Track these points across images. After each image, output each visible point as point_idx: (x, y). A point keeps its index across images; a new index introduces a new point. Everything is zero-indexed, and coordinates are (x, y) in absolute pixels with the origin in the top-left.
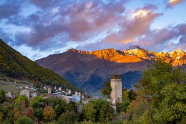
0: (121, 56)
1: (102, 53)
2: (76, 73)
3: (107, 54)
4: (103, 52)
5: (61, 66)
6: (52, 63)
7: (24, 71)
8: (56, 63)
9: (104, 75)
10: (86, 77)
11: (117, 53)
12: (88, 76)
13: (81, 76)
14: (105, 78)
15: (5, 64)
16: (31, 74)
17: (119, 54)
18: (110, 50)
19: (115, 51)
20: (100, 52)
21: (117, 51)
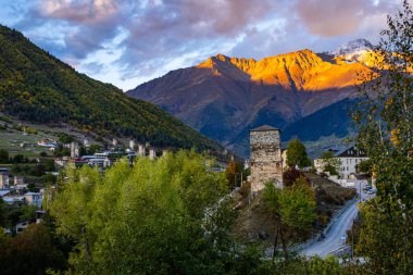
0: (328, 65)
1: (284, 60)
2: (226, 107)
3: (297, 62)
4: (288, 59)
5: (195, 95)
6: (175, 88)
7: (71, 106)
8: (183, 89)
9: (288, 110)
10: (249, 116)
11: (320, 60)
12: (254, 114)
13: (238, 114)
14: (290, 116)
15: (25, 93)
16: (88, 113)
17: (324, 60)
18: (303, 54)
19: (314, 55)
20: (281, 59)
21: (318, 55)
